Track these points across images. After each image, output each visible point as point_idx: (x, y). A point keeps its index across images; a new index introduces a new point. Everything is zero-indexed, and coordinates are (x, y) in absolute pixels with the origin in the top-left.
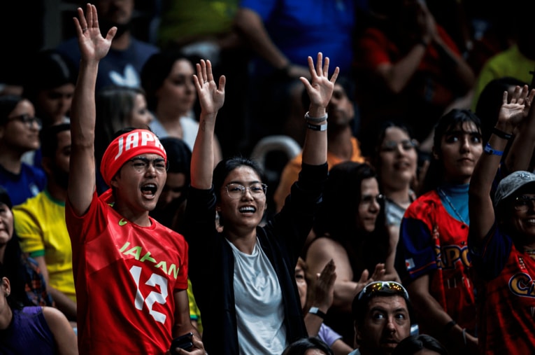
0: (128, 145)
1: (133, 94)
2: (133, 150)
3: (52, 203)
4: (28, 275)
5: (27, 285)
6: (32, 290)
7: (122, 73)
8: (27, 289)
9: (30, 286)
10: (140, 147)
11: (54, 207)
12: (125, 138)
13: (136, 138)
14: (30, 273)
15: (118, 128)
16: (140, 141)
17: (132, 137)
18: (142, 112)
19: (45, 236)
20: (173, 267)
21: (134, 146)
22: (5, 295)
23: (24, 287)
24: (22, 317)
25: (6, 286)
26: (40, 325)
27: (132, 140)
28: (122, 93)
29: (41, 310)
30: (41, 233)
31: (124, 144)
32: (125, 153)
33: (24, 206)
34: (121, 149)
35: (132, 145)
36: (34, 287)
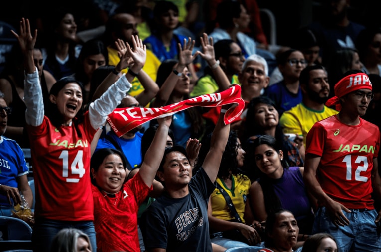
0: (355, 81)
1: (352, 52)
2: (357, 86)
3: (306, 109)
4: (289, 147)
5: (289, 152)
6: (292, 154)
7: (344, 41)
8: (289, 154)
9: (291, 152)
10: (362, 85)
11: (306, 112)
12: (353, 77)
13: (360, 79)
14: (290, 146)
15: (344, 71)
16: (362, 81)
17: (358, 78)
18: (357, 62)
19: (303, 128)
20: (371, 147)
21: (359, 84)
22: (280, 160)
23: (287, 153)
24: (289, 172)
25: (281, 155)
26: (298, 177)
27: (358, 79)
28: (347, 52)
29: (299, 169)
30: (301, 126)
31: (353, 81)
32: (353, 87)
33: (290, 111)
34: (351, 83)
35: (357, 83)
36: (293, 153)
